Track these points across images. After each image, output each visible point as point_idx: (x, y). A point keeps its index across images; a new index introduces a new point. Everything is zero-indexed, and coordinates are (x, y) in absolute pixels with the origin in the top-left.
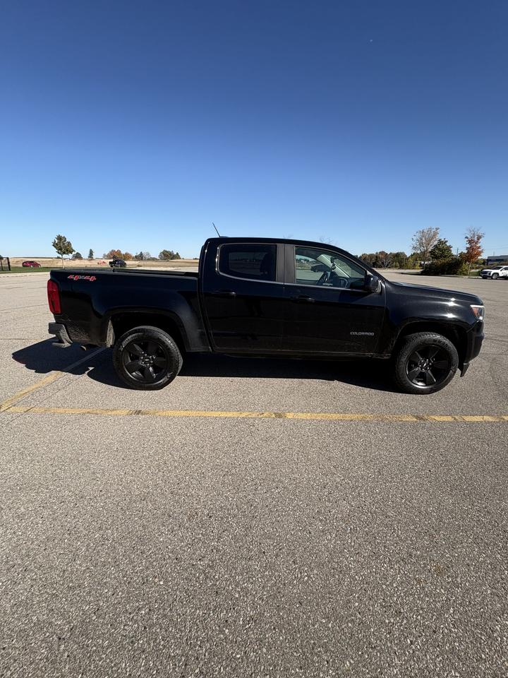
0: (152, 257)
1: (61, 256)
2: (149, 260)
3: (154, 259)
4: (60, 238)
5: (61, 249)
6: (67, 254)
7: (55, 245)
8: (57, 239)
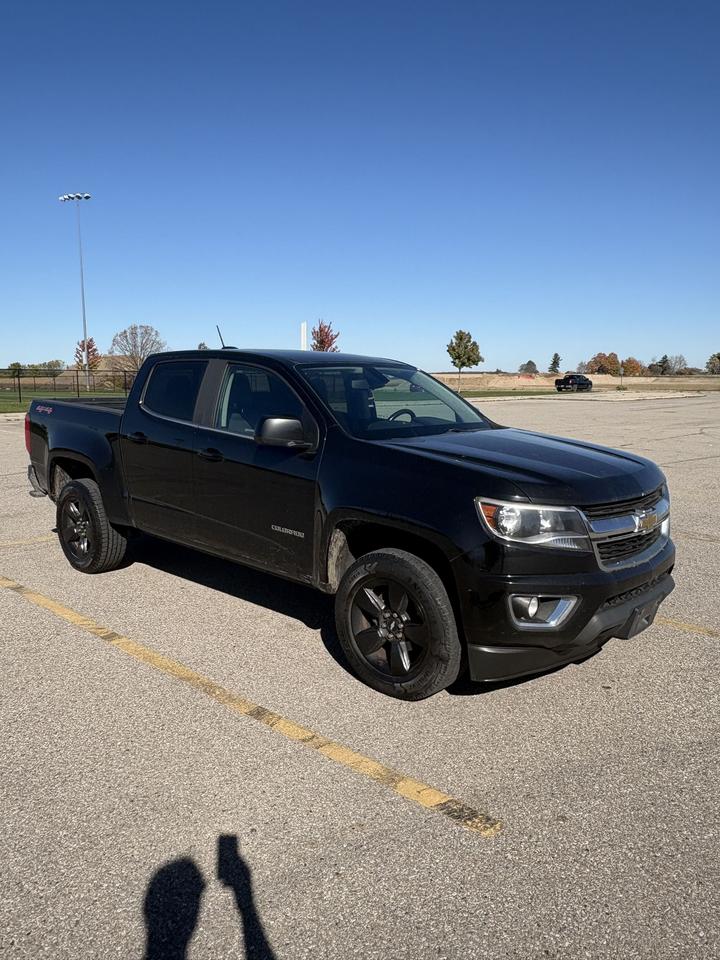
0: (689, 366)
1: (457, 370)
2: (680, 373)
3: (691, 372)
4: (461, 336)
5: (458, 357)
6: (469, 366)
7: (451, 350)
8: (456, 338)
